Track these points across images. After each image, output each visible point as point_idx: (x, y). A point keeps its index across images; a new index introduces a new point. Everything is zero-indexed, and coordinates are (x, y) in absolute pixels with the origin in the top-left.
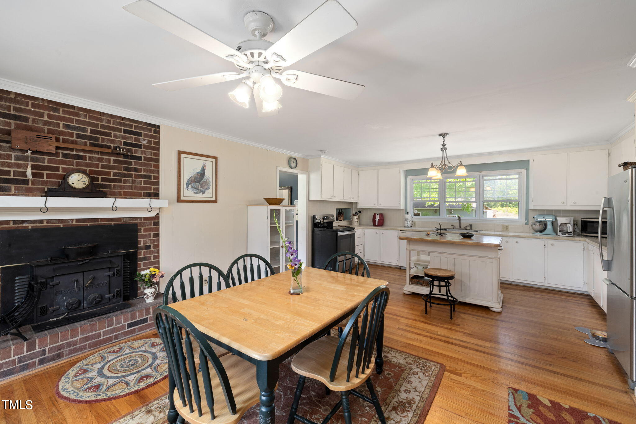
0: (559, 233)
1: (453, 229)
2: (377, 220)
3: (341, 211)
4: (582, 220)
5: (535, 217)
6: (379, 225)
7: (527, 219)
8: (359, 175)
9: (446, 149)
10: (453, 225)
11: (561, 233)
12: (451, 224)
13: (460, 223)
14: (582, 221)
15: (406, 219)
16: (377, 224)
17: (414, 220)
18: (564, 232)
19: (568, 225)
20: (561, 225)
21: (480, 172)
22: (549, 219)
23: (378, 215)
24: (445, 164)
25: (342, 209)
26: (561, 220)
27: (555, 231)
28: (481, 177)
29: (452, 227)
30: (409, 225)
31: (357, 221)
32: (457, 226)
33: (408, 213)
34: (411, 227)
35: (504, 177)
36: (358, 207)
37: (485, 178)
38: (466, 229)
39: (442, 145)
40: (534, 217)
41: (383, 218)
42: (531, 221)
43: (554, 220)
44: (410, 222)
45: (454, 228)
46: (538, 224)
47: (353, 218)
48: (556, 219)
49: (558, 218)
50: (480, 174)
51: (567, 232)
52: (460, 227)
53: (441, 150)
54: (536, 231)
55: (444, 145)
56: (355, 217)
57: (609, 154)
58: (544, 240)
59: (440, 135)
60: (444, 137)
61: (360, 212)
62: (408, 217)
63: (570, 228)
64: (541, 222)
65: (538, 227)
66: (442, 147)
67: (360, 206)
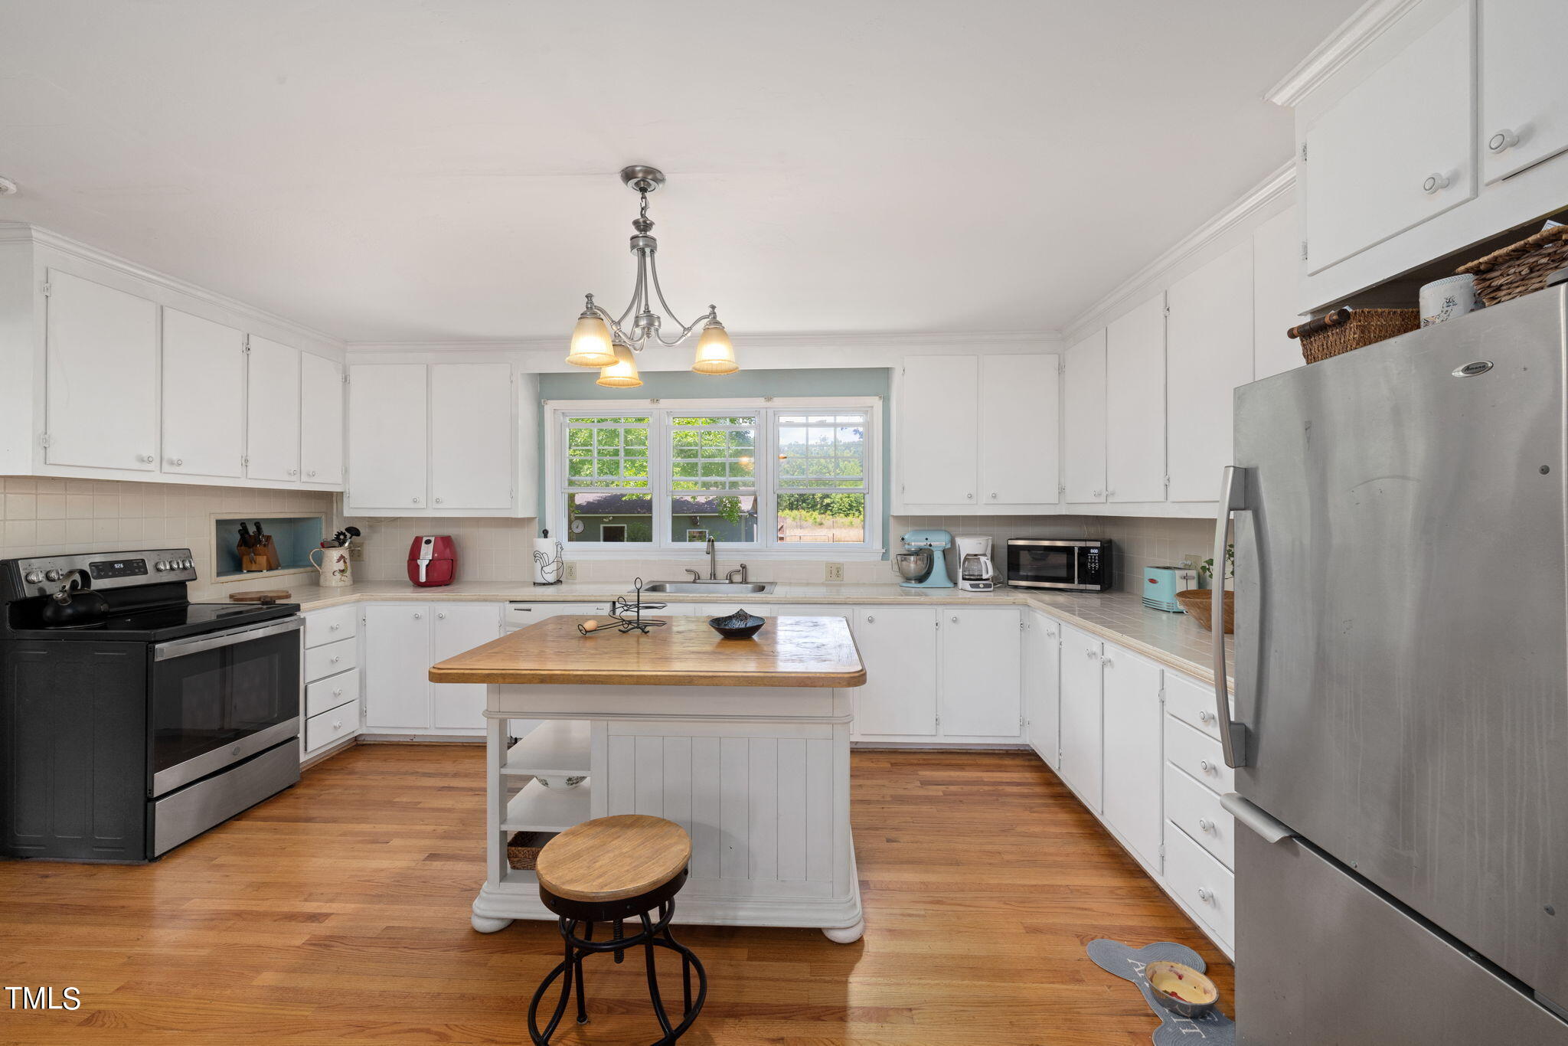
0: (962, 583)
1: (694, 582)
2: (423, 564)
3: (252, 530)
4: (1011, 543)
5: (906, 537)
6: (429, 584)
7: (885, 543)
8: (346, 380)
9: (652, 244)
10: (693, 568)
11: (967, 585)
12: (688, 568)
13: (713, 562)
14: (1010, 547)
15: (537, 556)
16: (423, 578)
17: (567, 557)
18: (975, 579)
19: (983, 559)
20: (966, 559)
21: (769, 399)
22: (939, 541)
23: (428, 542)
24: (647, 311)
25: (258, 524)
26: (967, 545)
27: (952, 578)
28: (770, 413)
29: (691, 578)
30: (551, 578)
31: (342, 571)
32: (705, 572)
33: (545, 534)
34: (559, 582)
35: (830, 419)
36: (347, 513)
37: (783, 419)
38: (731, 582)
39: (636, 223)
40: (903, 539)
41: (454, 552)
42: (895, 549)
43: (949, 546)
44: (554, 567)
45: (697, 579)
46: (912, 558)
47: (319, 560)
48: (953, 542)
49: (959, 541)
50: (769, 404)
51: (982, 580)
52: (713, 575)
53: (633, 247)
54: (908, 579)
55: (643, 225)
56: (334, 554)
57: (1061, 369)
58: (935, 607)
59: (628, 175)
60: (643, 190)
61: (354, 532)
62: (545, 546)
63: (987, 570)
64: (917, 553)
65: (913, 565)
66: (636, 233)
67: (354, 508)
